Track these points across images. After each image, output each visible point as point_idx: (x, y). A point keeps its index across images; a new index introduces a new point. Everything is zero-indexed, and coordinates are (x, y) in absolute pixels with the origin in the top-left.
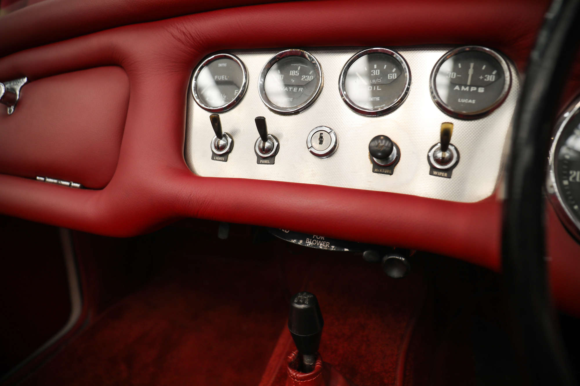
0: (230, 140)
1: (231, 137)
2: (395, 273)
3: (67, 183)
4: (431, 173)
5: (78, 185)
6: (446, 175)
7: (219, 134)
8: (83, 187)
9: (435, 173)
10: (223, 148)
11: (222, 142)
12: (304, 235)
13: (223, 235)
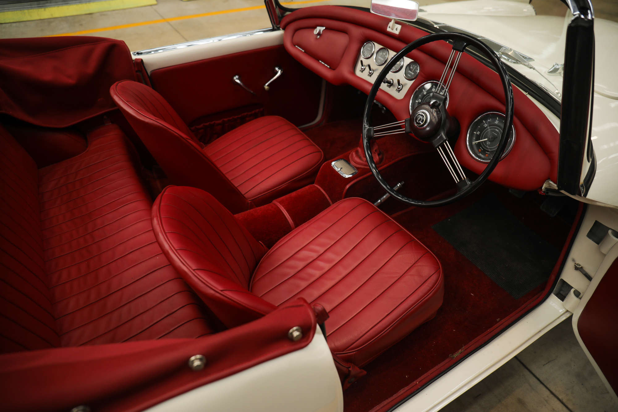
0: (364, 67)
3: (326, 65)
5: (329, 67)
8: (330, 68)
13: (359, 93)
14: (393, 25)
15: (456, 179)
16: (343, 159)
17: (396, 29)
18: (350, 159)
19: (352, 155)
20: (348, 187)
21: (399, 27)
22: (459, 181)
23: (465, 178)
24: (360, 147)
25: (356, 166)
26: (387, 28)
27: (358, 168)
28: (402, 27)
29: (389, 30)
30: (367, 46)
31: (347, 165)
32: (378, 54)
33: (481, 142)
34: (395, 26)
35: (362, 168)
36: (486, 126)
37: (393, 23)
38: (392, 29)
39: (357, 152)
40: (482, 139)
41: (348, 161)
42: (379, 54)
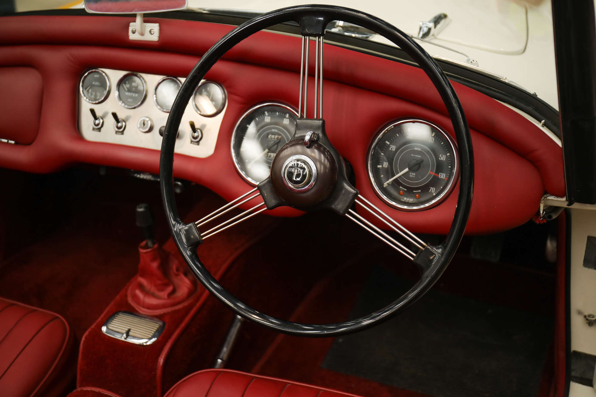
0: (101, 121)
1: (102, 119)
2: (178, 191)
3: (5, 141)
4: (191, 143)
5: (13, 142)
6: (197, 144)
7: (96, 118)
8: (16, 143)
9: (192, 143)
10: (98, 125)
11: (97, 122)
12: (139, 173)
13: (102, 172)
14: (141, 27)
15: (409, 254)
16: (120, 312)
17: (150, 31)
18: (134, 304)
19: (135, 297)
20: (161, 361)
21: (155, 27)
22: (414, 255)
23: (424, 244)
24: (142, 276)
25: (156, 314)
26: (128, 36)
27: (160, 317)
28: (160, 26)
29: (132, 37)
30: (90, 77)
31: (135, 320)
32: (121, 87)
33: (400, 177)
34: (145, 26)
35: (168, 313)
36: (394, 150)
37: (141, 23)
38: (142, 34)
39: (141, 287)
40: (398, 173)
41: (131, 311)
42: (123, 87)
